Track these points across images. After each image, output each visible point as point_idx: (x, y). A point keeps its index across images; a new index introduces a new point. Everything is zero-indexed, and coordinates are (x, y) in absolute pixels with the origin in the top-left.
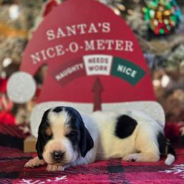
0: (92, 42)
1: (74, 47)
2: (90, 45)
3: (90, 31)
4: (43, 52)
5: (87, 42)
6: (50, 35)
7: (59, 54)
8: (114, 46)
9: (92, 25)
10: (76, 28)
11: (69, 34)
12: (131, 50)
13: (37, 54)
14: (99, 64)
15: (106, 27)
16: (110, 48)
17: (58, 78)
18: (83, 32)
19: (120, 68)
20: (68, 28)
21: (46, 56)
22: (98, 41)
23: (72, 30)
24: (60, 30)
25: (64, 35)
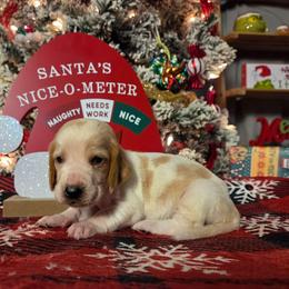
0: (91, 84)
1: (69, 89)
2: (88, 88)
3: (88, 72)
4: (32, 93)
5: (84, 84)
6: (42, 73)
7: (52, 96)
8: (115, 89)
9: (91, 64)
10: (72, 67)
11: (64, 74)
12: (135, 94)
13: (25, 95)
14: (98, 110)
15: (107, 68)
16: (111, 91)
17: (51, 124)
18: (80, 72)
19: (122, 114)
20: (63, 67)
21: (37, 98)
22: (98, 83)
23: (67, 69)
24: (53, 68)
25: (58, 75)
